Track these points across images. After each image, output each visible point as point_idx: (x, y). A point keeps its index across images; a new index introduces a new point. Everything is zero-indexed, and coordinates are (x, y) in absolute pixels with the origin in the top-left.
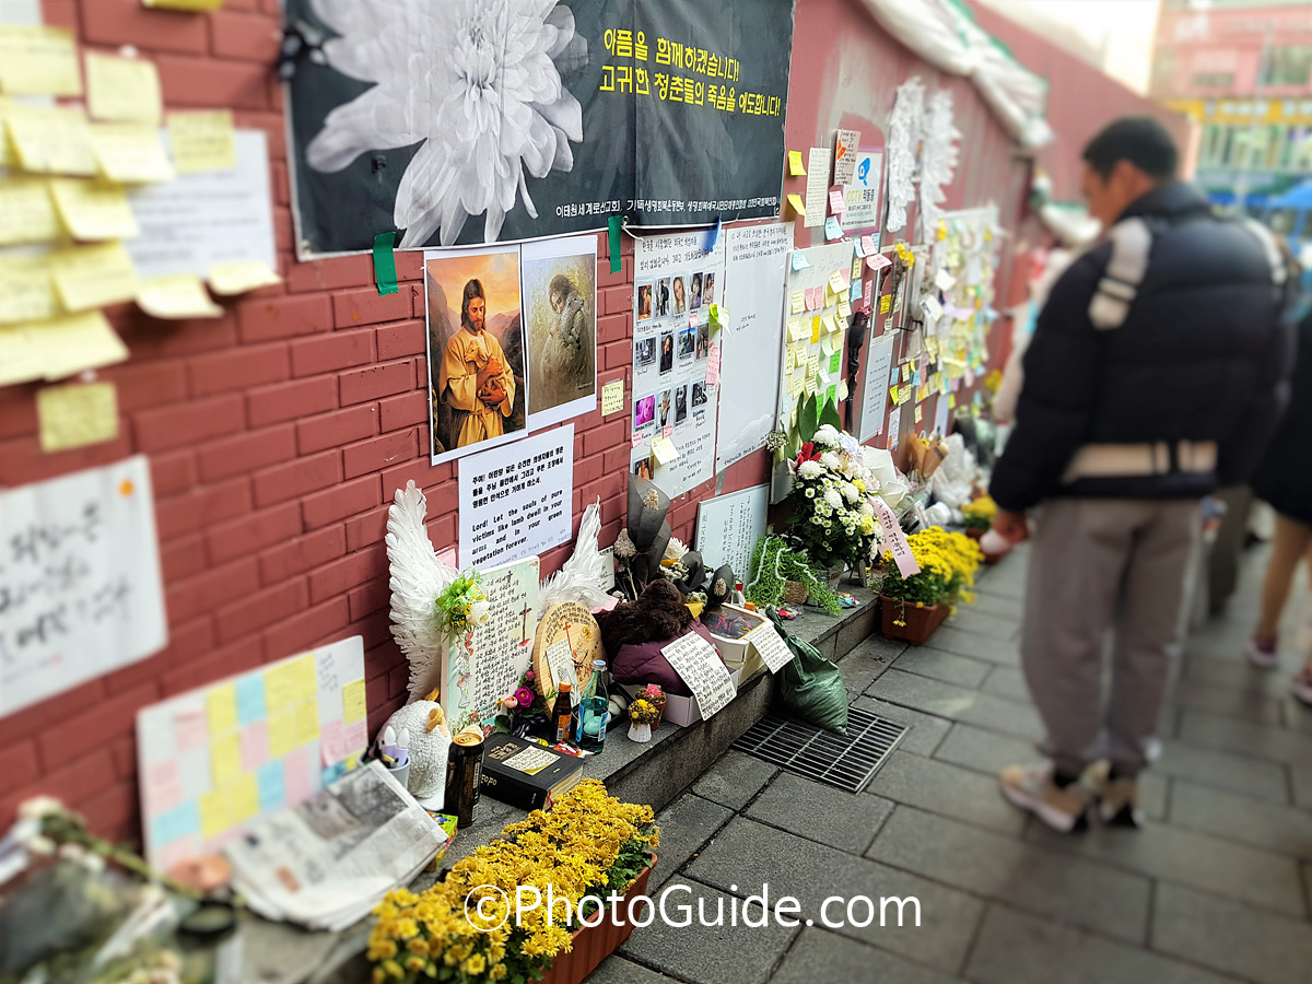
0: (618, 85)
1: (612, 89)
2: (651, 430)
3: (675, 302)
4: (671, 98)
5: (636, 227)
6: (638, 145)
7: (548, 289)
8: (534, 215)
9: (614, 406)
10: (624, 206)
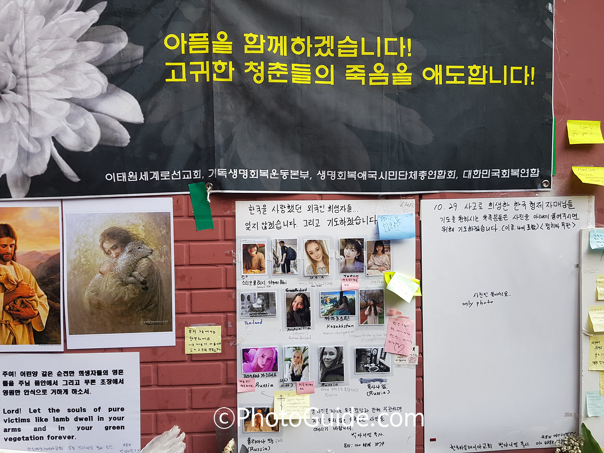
0: (190, 78)
1: (184, 79)
2: (275, 381)
3: (308, 263)
4: (270, 80)
5: (219, 191)
6: (217, 123)
7: (98, 237)
8: (76, 179)
9: (204, 347)
10: (205, 174)
